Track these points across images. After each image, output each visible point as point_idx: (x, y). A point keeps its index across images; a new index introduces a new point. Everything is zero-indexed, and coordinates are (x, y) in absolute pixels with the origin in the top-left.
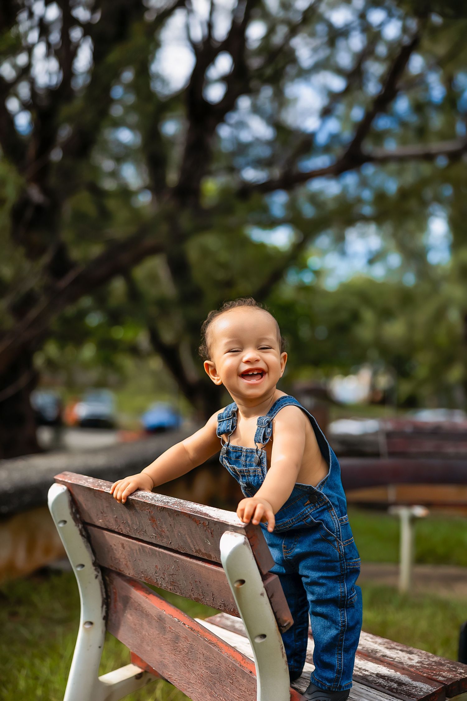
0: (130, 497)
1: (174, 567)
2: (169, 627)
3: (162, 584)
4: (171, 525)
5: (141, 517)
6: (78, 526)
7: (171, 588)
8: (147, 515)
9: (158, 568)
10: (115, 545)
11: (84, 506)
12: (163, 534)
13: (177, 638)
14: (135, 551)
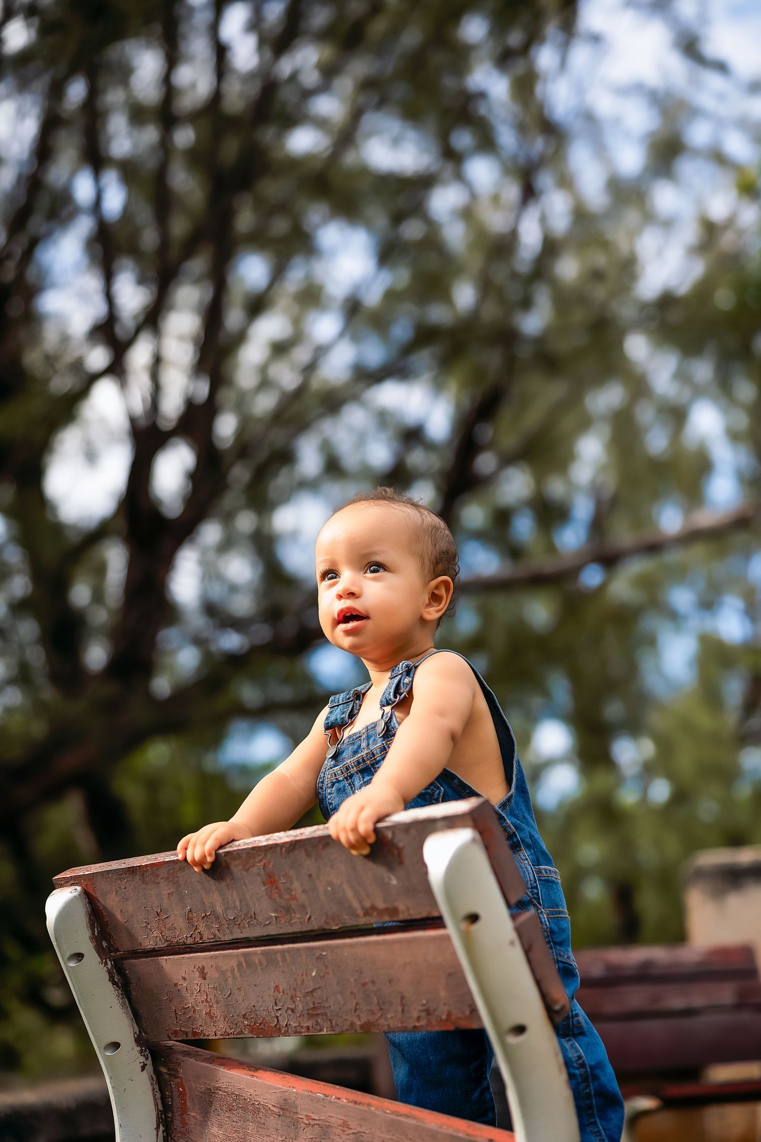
0: (221, 851)
1: (317, 972)
2: (305, 1118)
3: (290, 1024)
4: (310, 876)
5: (245, 884)
6: (106, 964)
7: (309, 1025)
8: (259, 874)
9: (281, 990)
10: (184, 979)
11: (119, 916)
12: (294, 904)
13: (325, 1134)
14: (229, 974)
